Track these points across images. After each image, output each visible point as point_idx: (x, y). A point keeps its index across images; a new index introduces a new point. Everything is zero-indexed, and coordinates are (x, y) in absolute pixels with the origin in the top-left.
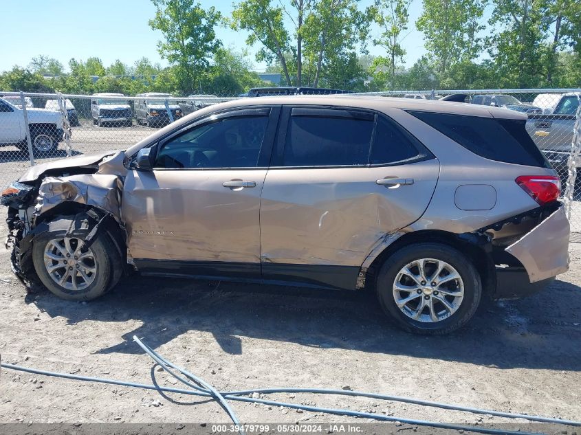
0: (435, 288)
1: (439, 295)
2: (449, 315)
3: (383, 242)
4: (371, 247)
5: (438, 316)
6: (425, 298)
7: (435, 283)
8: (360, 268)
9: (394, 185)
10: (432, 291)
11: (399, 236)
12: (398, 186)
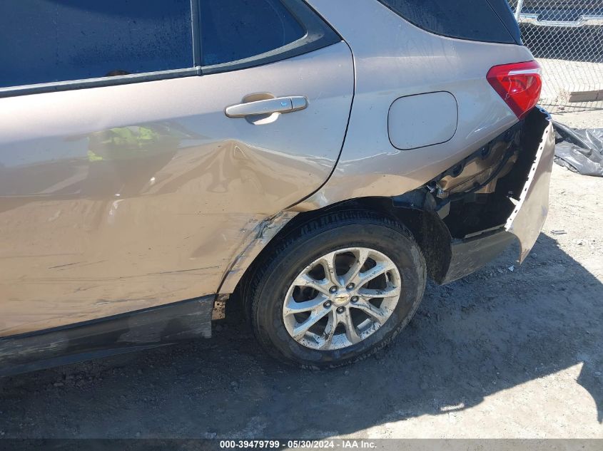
0: (354, 293)
1: (361, 301)
2: (377, 326)
3: (257, 237)
4: (234, 252)
5: (359, 332)
6: (338, 311)
7: (353, 284)
8: (216, 297)
9: (267, 115)
10: (349, 299)
11: (285, 221)
12: (274, 117)
